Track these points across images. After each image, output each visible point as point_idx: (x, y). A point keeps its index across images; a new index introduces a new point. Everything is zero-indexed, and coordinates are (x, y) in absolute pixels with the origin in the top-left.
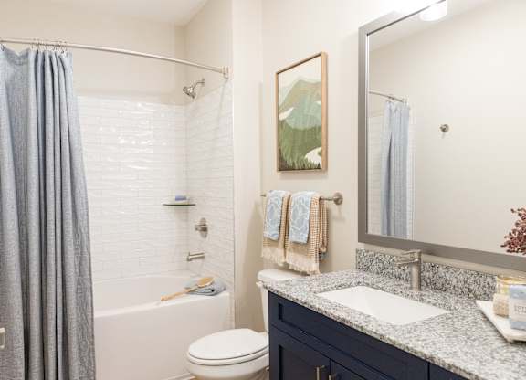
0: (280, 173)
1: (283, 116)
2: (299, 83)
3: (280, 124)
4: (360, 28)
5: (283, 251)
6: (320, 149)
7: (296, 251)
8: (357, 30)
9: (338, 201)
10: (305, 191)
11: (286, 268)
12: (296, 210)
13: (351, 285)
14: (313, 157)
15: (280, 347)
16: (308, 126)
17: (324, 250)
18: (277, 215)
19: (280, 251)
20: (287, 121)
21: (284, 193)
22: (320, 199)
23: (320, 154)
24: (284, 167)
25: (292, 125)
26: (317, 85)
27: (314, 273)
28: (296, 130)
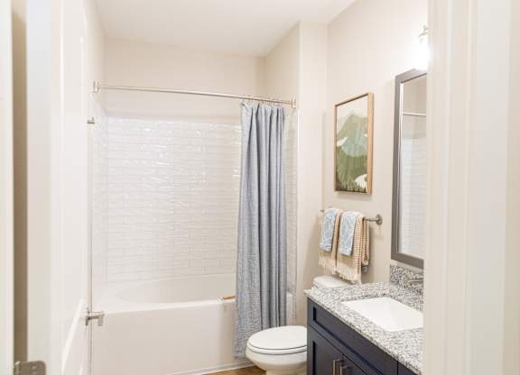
0: (337, 192)
1: (340, 143)
2: (352, 117)
3: (338, 149)
4: (397, 77)
5: (334, 261)
6: (365, 175)
7: (344, 261)
8: (394, 78)
9: (379, 221)
10: (353, 211)
11: (337, 276)
12: (344, 227)
13: (376, 296)
14: (361, 181)
15: (314, 344)
16: (358, 155)
17: (366, 263)
18: (331, 229)
19: (332, 261)
20: (343, 148)
21: (337, 211)
22: (363, 219)
23: (366, 180)
24: (339, 188)
25: (346, 152)
26: (365, 120)
27: (356, 282)
28: (349, 157)
